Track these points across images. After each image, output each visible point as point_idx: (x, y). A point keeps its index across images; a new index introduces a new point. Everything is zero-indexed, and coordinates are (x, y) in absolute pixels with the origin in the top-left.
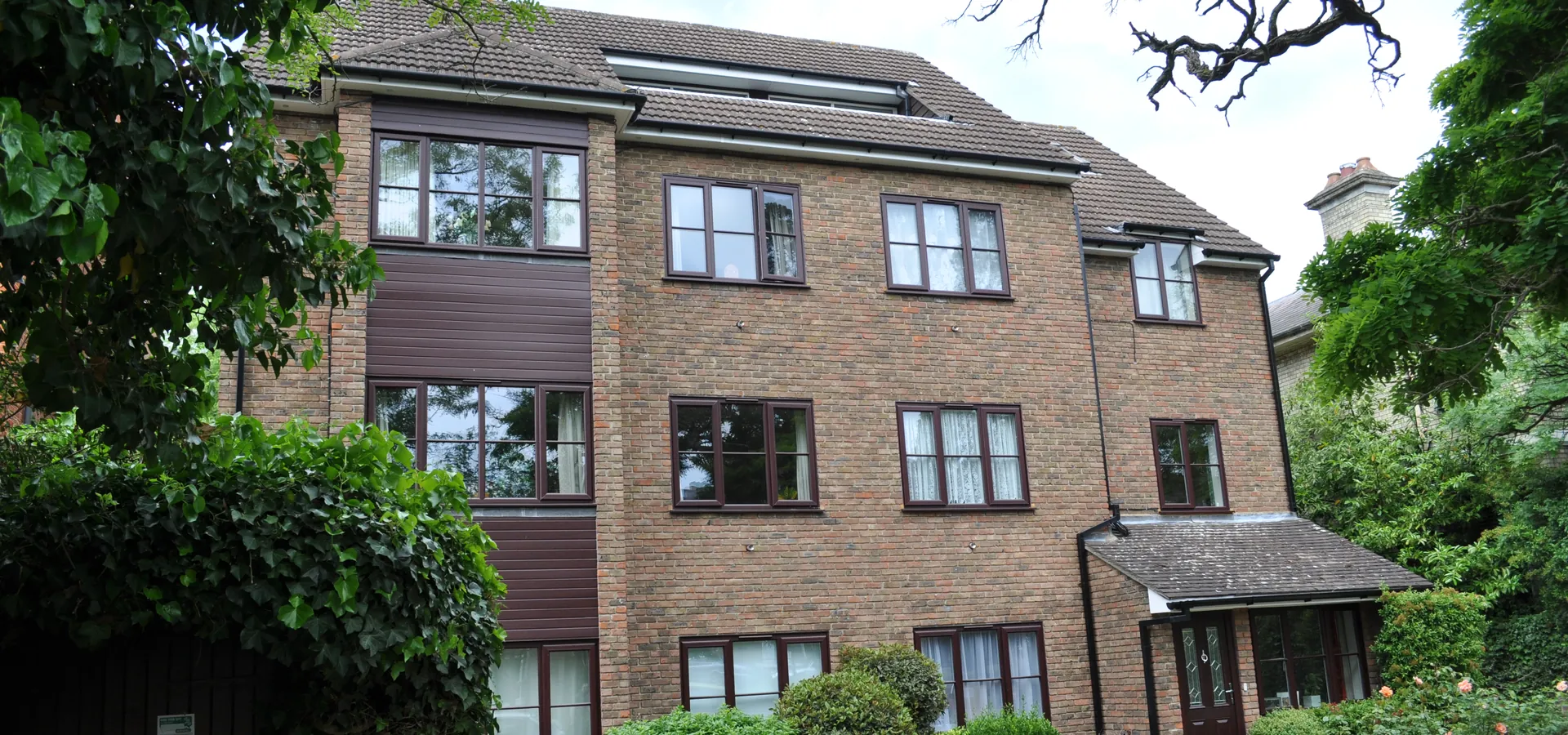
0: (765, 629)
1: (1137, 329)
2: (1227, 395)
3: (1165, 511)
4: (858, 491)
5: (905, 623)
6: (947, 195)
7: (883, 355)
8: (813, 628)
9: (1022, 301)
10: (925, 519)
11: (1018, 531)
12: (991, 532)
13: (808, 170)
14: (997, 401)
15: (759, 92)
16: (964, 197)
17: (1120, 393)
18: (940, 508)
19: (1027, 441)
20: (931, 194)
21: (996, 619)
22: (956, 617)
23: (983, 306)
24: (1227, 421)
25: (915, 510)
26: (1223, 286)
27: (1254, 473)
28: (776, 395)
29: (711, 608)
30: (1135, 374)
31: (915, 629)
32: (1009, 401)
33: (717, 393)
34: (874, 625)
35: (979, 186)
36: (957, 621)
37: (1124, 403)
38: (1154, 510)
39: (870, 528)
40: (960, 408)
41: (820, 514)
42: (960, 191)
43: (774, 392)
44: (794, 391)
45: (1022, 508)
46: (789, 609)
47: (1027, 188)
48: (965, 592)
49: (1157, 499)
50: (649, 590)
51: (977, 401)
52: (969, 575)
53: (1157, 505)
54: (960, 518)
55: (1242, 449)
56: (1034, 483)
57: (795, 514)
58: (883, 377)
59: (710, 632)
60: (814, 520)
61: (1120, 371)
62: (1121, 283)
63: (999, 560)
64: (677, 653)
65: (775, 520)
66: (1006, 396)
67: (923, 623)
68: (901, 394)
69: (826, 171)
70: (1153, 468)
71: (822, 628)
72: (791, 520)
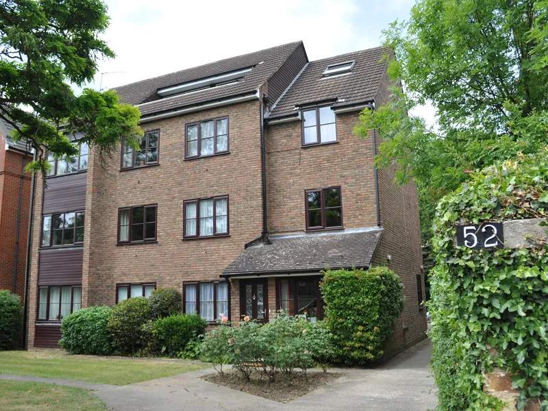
0: (139, 282)
1: (302, 151)
2: (347, 173)
3: (308, 231)
4: (169, 234)
5: (180, 280)
6: (209, 118)
7: (180, 184)
8: (152, 281)
9: (233, 153)
10: (189, 242)
11: (223, 245)
12: (213, 246)
13: (163, 123)
14: (220, 194)
15: (212, 85)
16: (215, 116)
17: (291, 181)
18: (197, 238)
19: (230, 209)
20: (203, 119)
21: (212, 279)
22: (198, 278)
23: (218, 158)
24: (346, 186)
25: (187, 239)
26: (351, 120)
27: (359, 209)
28: (146, 204)
29: (124, 274)
30: (299, 171)
31: (184, 282)
32: (224, 194)
33: (131, 205)
34: (170, 280)
35: (220, 110)
36: (198, 280)
37: (293, 185)
38: (303, 230)
39: (172, 247)
40: (207, 199)
41: (157, 242)
42: (214, 115)
43: (147, 202)
44: (153, 201)
45: (226, 236)
46: (145, 275)
47: (240, 105)
48: (201, 268)
49: (304, 226)
50: (109, 269)
51: (212, 196)
52: (203, 262)
53: (304, 229)
54: (202, 241)
55: (353, 198)
56: (231, 225)
57: (149, 243)
58: (180, 192)
59: (123, 282)
60: (155, 245)
61: (292, 171)
62: (295, 132)
63: (215, 256)
64: (115, 288)
65: (144, 246)
66: (223, 192)
67: (186, 280)
68: (185, 197)
69: (168, 121)
70: (304, 212)
71: (154, 281)
72: (148, 245)
